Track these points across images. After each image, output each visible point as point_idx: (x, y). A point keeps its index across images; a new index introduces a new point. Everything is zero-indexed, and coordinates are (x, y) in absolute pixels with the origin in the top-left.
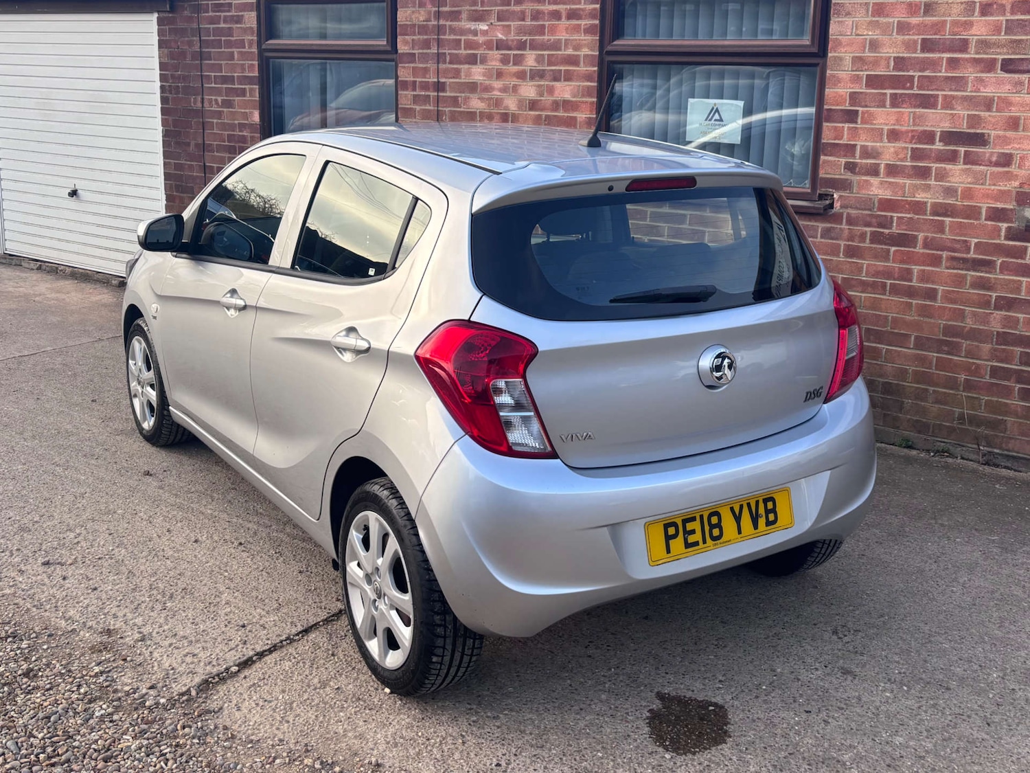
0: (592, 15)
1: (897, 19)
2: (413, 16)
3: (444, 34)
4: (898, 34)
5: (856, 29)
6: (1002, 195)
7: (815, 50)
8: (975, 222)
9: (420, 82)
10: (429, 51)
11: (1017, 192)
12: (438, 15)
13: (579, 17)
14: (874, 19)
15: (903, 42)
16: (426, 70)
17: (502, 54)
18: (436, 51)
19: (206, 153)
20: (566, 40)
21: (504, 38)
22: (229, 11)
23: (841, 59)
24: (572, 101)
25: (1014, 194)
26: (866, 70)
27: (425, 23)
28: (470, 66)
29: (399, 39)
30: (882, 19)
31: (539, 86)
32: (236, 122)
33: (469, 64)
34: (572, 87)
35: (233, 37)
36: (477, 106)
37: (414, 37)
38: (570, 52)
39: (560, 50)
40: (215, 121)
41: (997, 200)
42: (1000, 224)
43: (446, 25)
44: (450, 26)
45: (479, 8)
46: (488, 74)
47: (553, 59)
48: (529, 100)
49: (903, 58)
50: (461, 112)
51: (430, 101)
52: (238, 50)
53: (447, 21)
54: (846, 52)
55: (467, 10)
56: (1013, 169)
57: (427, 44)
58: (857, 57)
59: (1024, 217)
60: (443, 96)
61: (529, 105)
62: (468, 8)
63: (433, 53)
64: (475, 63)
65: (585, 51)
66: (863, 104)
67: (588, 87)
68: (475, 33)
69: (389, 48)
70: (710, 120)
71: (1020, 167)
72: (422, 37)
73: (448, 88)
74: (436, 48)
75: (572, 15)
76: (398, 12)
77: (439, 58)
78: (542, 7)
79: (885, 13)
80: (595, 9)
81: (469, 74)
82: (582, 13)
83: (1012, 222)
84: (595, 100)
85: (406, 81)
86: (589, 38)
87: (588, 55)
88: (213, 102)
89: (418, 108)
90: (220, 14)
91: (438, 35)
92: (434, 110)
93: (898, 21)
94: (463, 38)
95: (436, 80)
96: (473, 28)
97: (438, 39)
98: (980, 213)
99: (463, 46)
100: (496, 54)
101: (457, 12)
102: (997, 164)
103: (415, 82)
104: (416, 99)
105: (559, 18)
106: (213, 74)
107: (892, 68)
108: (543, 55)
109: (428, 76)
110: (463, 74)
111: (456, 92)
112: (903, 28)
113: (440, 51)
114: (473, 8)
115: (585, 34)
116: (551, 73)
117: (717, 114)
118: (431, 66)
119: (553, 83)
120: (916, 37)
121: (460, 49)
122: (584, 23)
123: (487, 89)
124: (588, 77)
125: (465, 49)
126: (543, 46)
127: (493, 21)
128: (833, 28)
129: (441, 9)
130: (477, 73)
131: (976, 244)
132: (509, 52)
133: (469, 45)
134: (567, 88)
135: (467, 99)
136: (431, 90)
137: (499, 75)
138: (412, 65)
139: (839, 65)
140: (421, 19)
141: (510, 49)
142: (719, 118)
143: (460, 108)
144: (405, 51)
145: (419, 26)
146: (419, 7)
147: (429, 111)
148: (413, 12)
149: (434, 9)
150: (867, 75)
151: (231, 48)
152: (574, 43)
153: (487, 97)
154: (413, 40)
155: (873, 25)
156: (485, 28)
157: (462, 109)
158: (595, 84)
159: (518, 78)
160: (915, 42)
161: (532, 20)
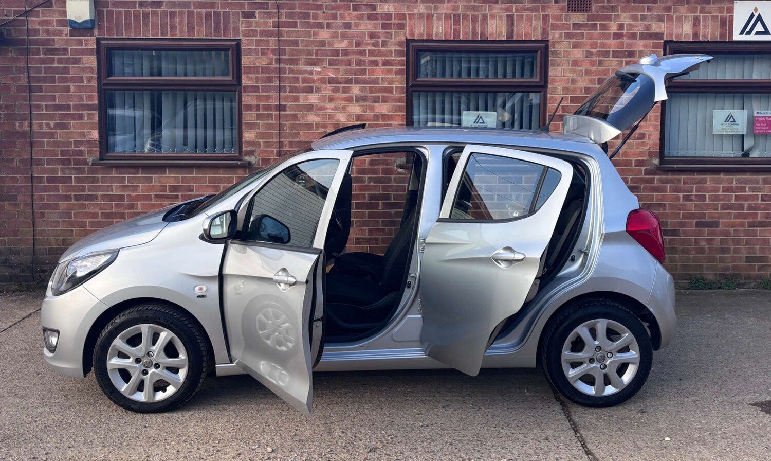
0: (400, 63)
1: (584, 69)
2: (256, 61)
3: (285, 73)
4: (585, 75)
5: (564, 73)
6: (641, 153)
7: (542, 84)
8: (630, 168)
9: (263, 105)
10: (271, 84)
11: (649, 152)
12: (279, 61)
13: (392, 65)
14: (573, 68)
15: (589, 79)
16: (268, 98)
17: (333, 87)
18: (278, 85)
19: (34, 166)
20: (382, 78)
21: (334, 76)
22: (65, 54)
23: (556, 88)
24: (388, 115)
25: (647, 153)
26: (570, 94)
27: (267, 66)
28: (307, 94)
29: (244, 76)
30: (576, 68)
31: (362, 106)
32: (72, 140)
33: (306, 92)
34: (388, 106)
35: (69, 74)
36: (314, 120)
37: (257, 75)
38: (386, 85)
39: (378, 84)
40: (45, 140)
41: (639, 156)
42: (641, 168)
43: (286, 68)
44: (289, 68)
45: (314, 57)
46: (323, 99)
47: (373, 89)
48: (356, 115)
49: (589, 88)
50: (300, 124)
51: (272, 118)
52: (74, 84)
53: (286, 65)
54: (558, 85)
55: (304, 58)
56: (646, 140)
57: (270, 80)
58: (564, 87)
59: (652, 163)
60: (285, 114)
61: (356, 118)
62: (305, 57)
63: (275, 86)
64: (312, 92)
65: (396, 85)
66: (569, 111)
67: (400, 106)
68: (311, 73)
69: (235, 82)
70: (477, 123)
71: (649, 139)
72: (264, 75)
73: (288, 108)
74: (278, 82)
75: (385, 63)
76: (242, 58)
77: (280, 89)
78: (364, 58)
79: (579, 65)
80: (402, 60)
81: (306, 99)
82: (393, 62)
83: (646, 166)
84: (405, 113)
85: (251, 105)
86: (398, 77)
87: (398, 87)
88: (42, 126)
89: (261, 123)
90: (54, 56)
91: (279, 74)
92: (275, 124)
93: (586, 69)
94: (301, 76)
95: (278, 104)
96: (308, 70)
97: (279, 76)
98: (632, 163)
99: (301, 81)
100: (329, 86)
101: (295, 59)
102: (638, 139)
103: (258, 106)
104: (259, 117)
105: (377, 65)
106: (44, 103)
107: (583, 92)
108: (365, 87)
109: (270, 101)
110: (301, 99)
111: (295, 111)
112: (588, 72)
113: (281, 84)
114: (308, 57)
115: (396, 74)
116: (372, 98)
117: (481, 120)
118: (274, 94)
119: (373, 104)
120: (595, 77)
121: (299, 83)
122: (394, 68)
123: (322, 108)
124: (399, 100)
125: (302, 83)
126: (365, 82)
127: (325, 66)
128: (551, 72)
129: (281, 57)
130: (313, 99)
131: (631, 179)
132: (339, 85)
133: (305, 80)
134: (384, 107)
135: (304, 116)
136: (273, 110)
137: (331, 99)
138: (256, 94)
139: (555, 91)
140: (264, 63)
141: (340, 83)
142: (482, 122)
143: (299, 121)
144: (249, 85)
145: (262, 68)
146: (261, 55)
147: (271, 124)
148: (256, 58)
149: (275, 57)
150: (571, 97)
151: (67, 83)
152: (388, 80)
153: (321, 113)
154: (256, 77)
155: (572, 71)
156: (320, 70)
157: (300, 122)
158: (405, 104)
159: (346, 101)
160: (595, 79)
161: (356, 65)
